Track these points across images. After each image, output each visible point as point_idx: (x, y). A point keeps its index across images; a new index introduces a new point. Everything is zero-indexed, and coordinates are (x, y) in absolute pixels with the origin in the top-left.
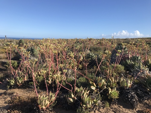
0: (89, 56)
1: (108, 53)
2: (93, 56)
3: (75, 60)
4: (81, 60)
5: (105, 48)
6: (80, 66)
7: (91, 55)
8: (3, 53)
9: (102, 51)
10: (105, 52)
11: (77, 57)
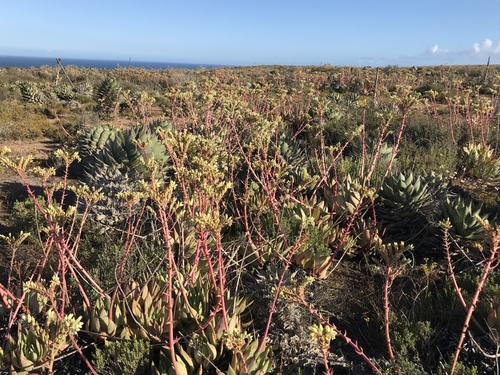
0: (396, 191)
1: (481, 157)
2: (415, 193)
3: (322, 205)
4: (351, 208)
6: (350, 245)
7: (404, 185)
9: (451, 145)
10: (465, 149)
11: (332, 190)
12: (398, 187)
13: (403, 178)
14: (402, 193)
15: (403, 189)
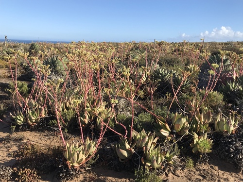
0: (158, 74)
1: (194, 69)
2: (165, 75)
3: (131, 81)
4: (142, 81)
5: (188, 60)
6: (141, 93)
7: (161, 72)
8: (3, 67)
9: (183, 65)
10: (188, 66)
11: (135, 76)
12: (159, 73)
13: (161, 70)
14: (160, 75)
15: (160, 74)
